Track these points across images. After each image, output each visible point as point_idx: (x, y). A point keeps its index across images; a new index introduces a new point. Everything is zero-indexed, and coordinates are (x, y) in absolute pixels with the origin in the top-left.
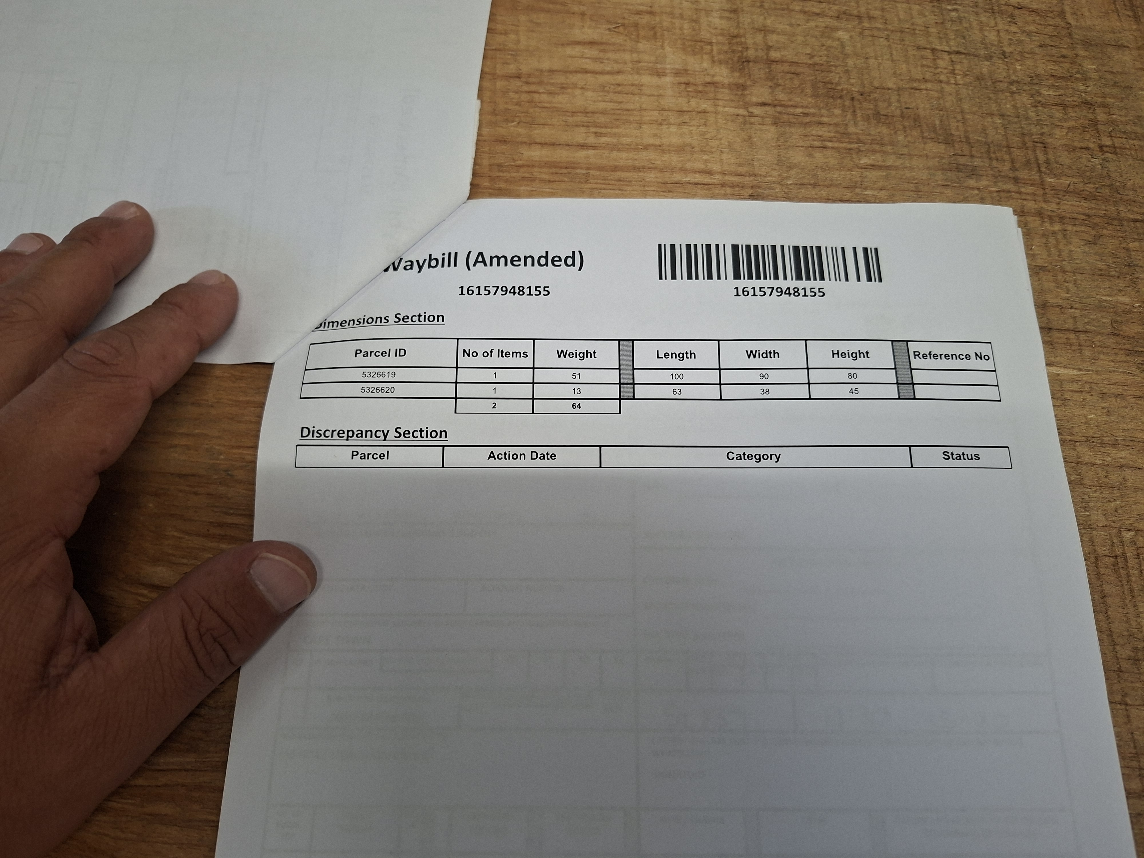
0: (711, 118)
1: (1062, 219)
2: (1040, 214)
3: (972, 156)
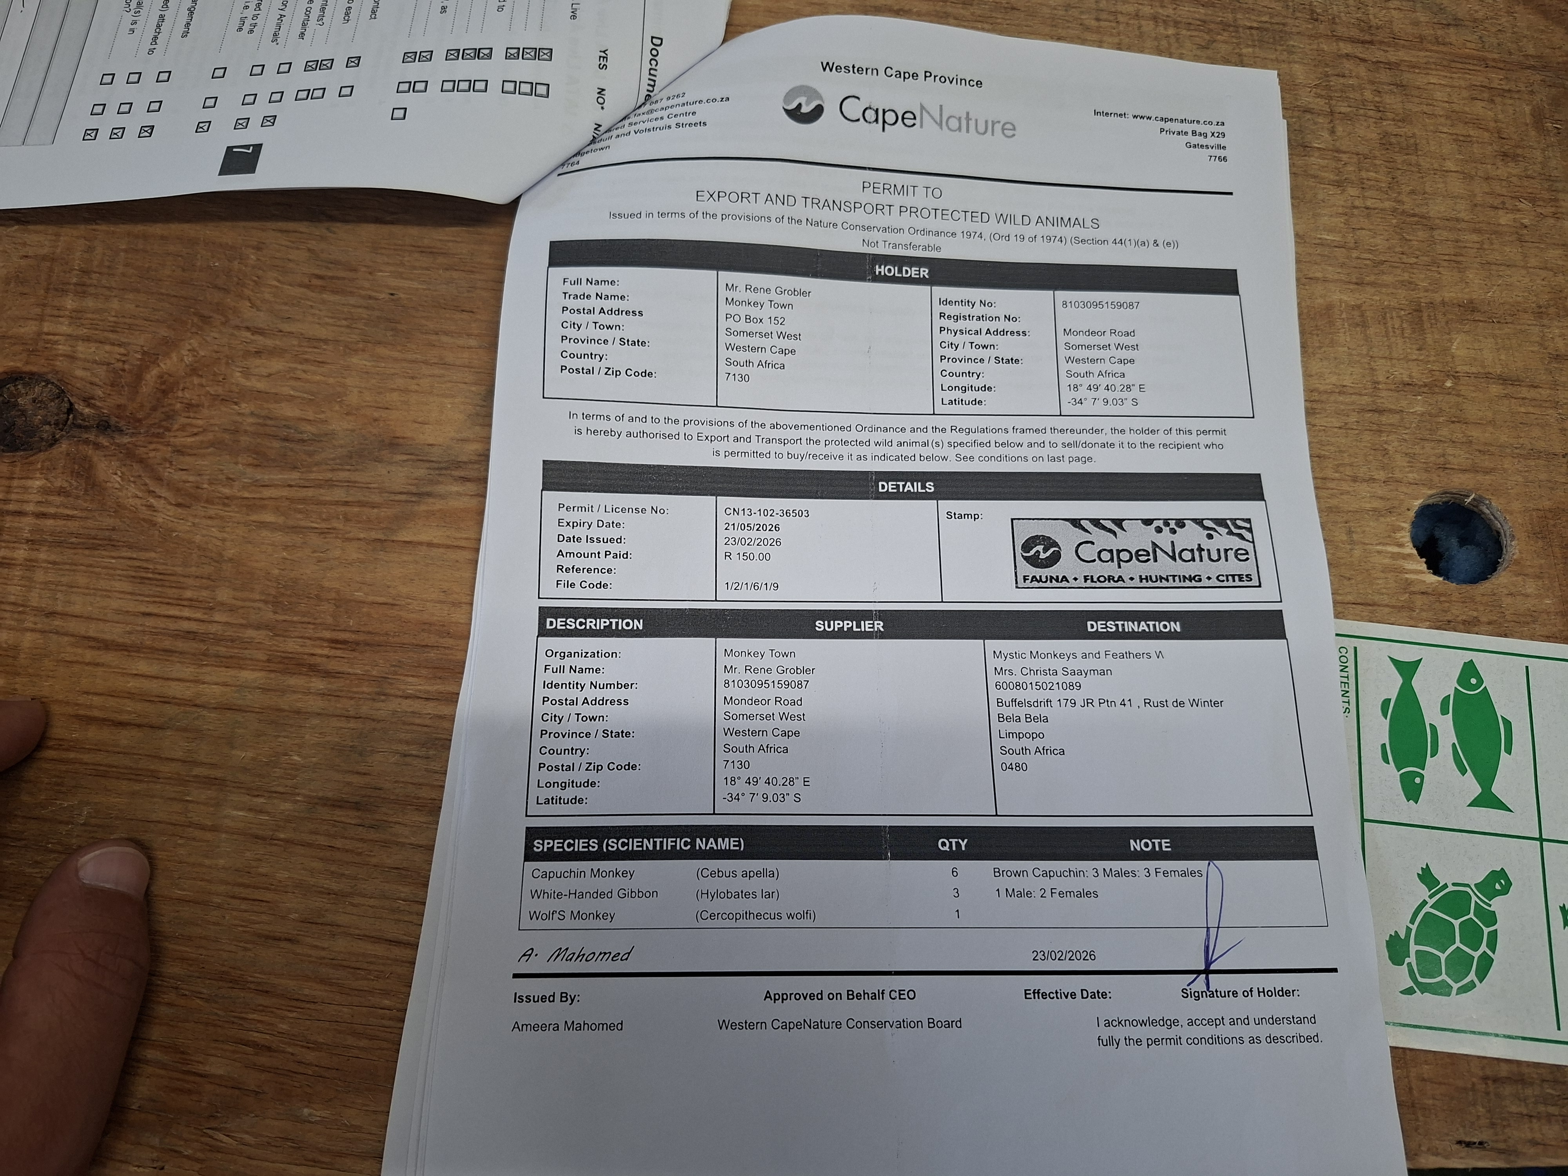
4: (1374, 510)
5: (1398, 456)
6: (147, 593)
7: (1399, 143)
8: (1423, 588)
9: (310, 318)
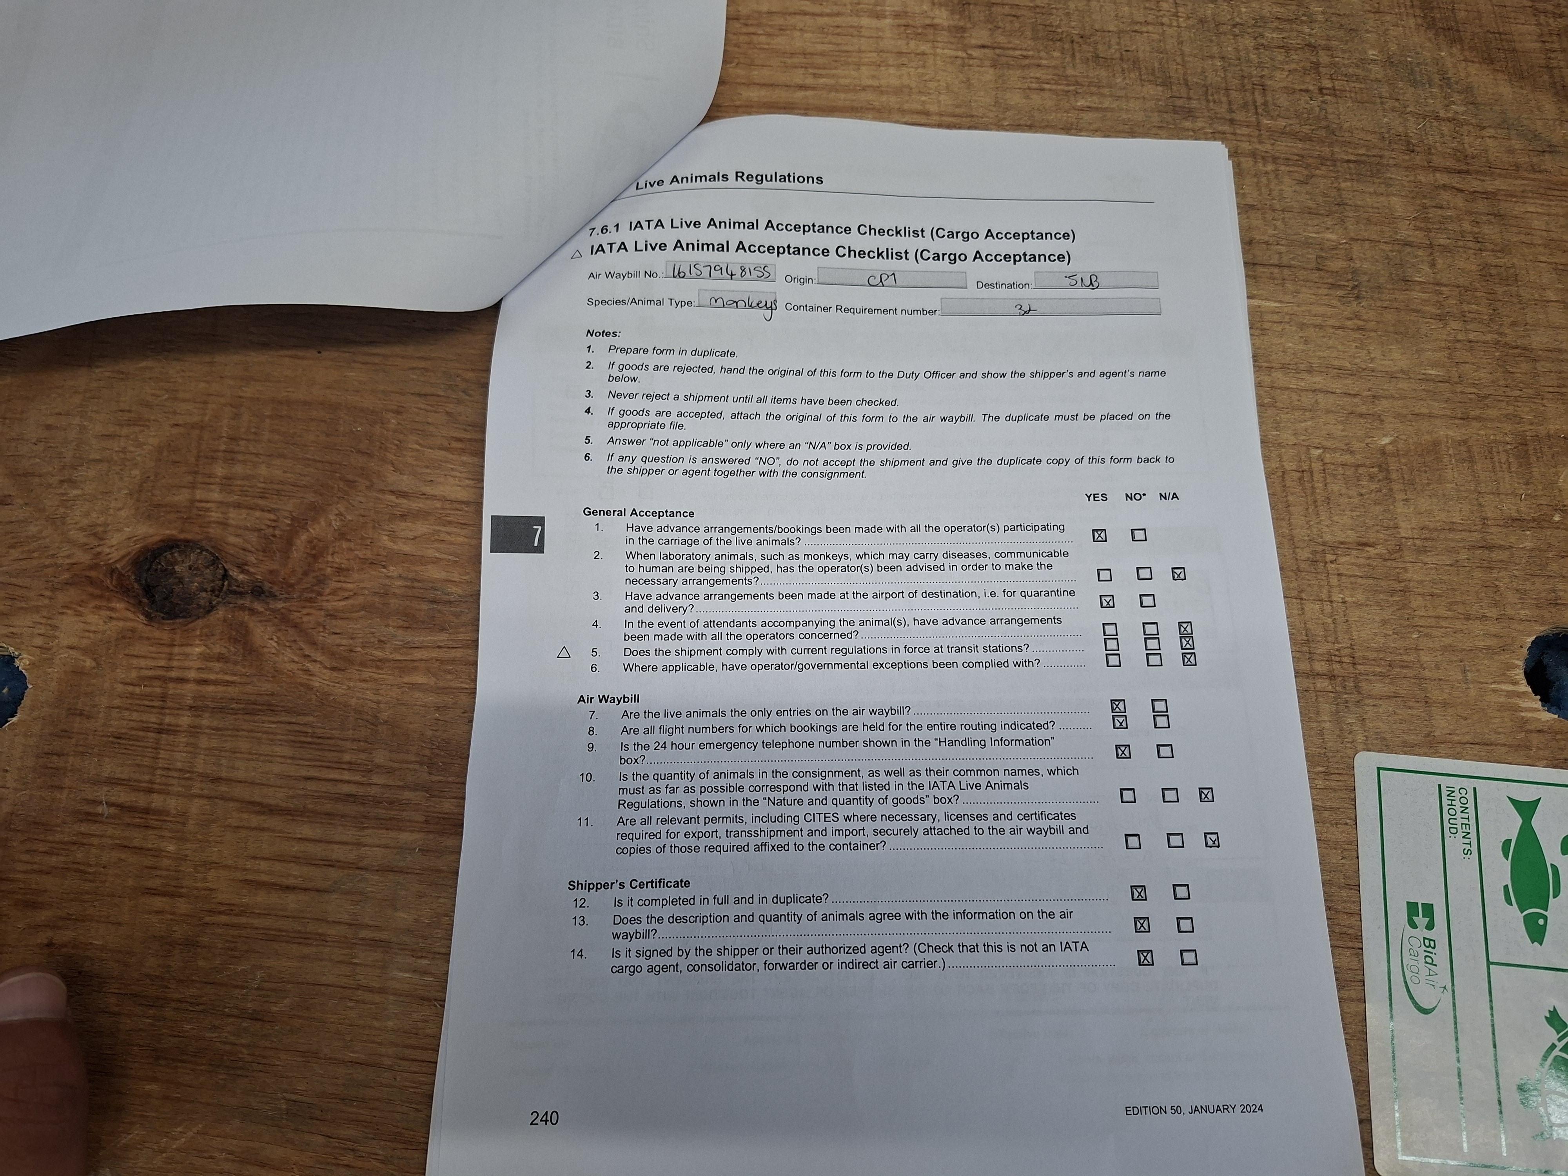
0: (930, 60)
1: (1275, 159)
2: (1254, 155)
3: (1189, 98)
4: (1488, 648)
5: (1509, 593)
6: (308, 756)
7: (1498, 274)
8: (1539, 726)
9: (451, 480)
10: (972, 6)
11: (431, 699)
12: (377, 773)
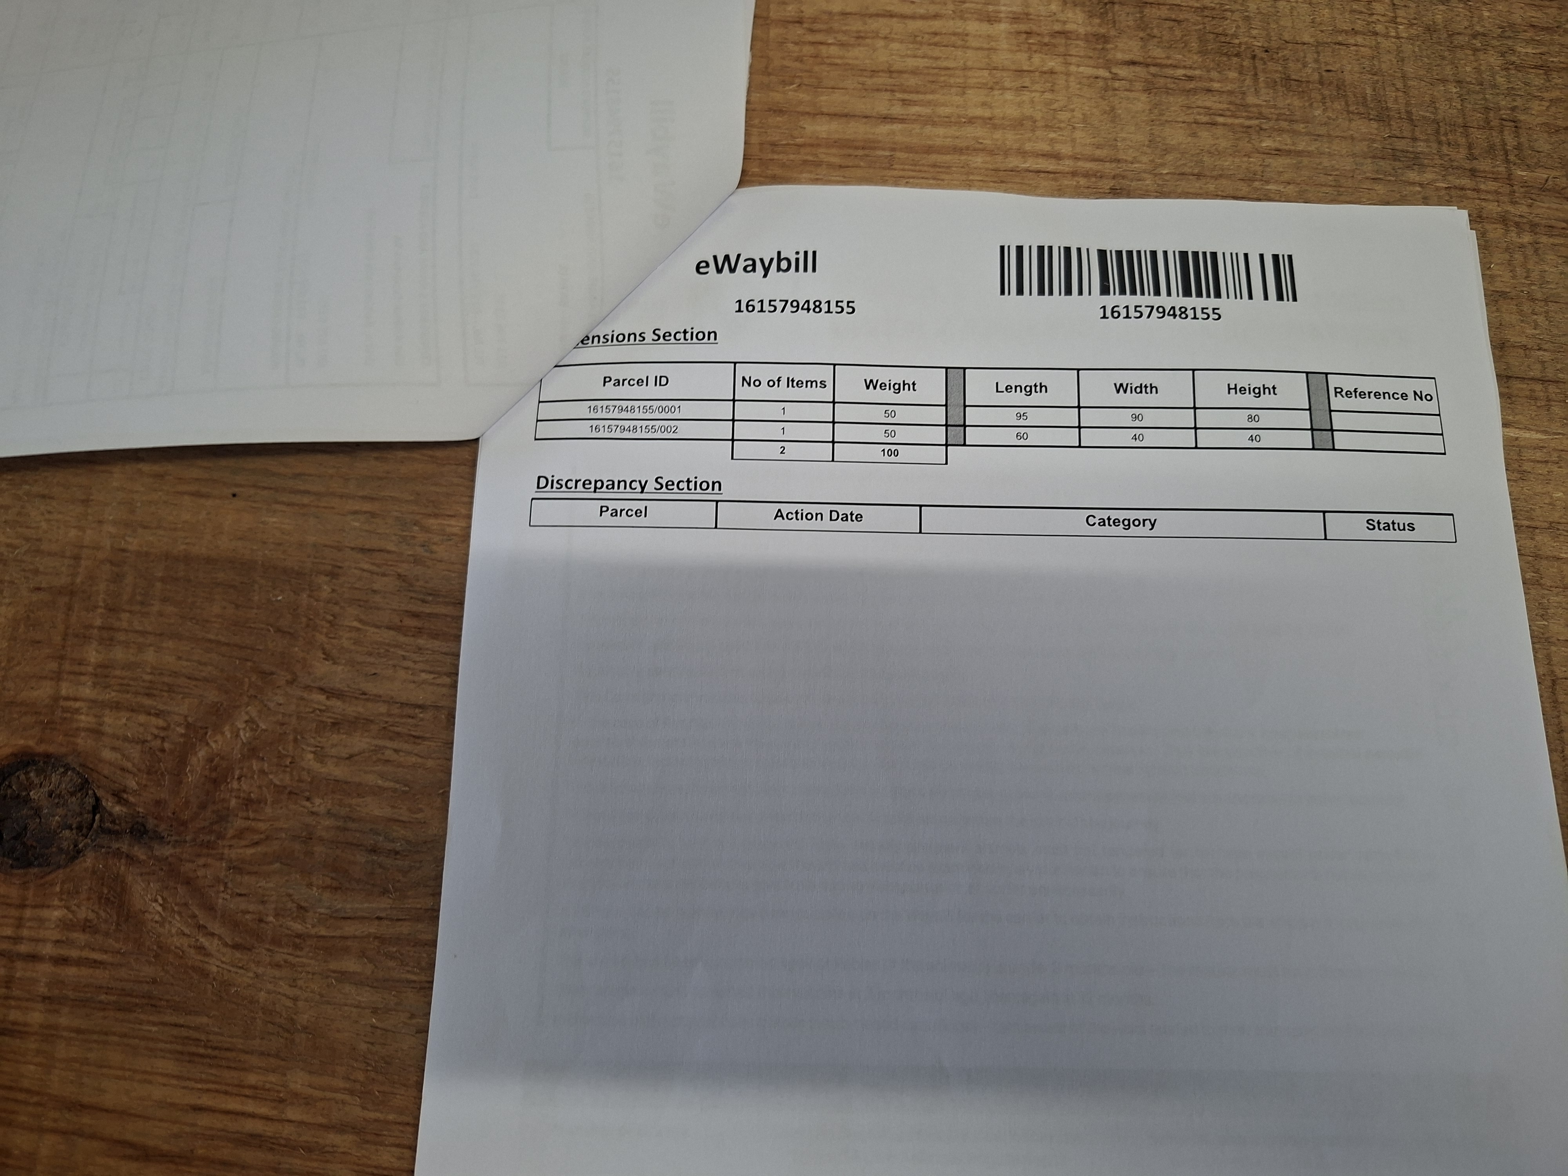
6: (198, 1076)
9: (402, 674)
10: (1117, 7)
11: (366, 996)
12: (292, 1104)
